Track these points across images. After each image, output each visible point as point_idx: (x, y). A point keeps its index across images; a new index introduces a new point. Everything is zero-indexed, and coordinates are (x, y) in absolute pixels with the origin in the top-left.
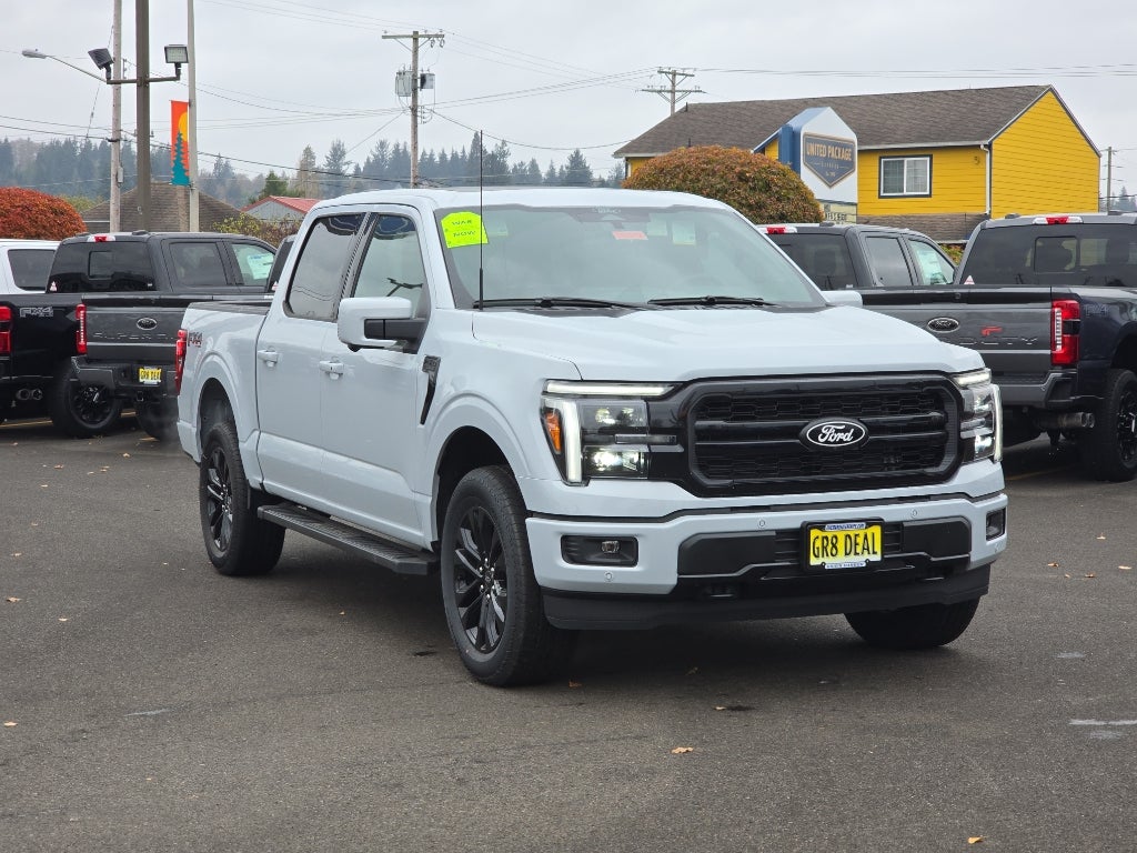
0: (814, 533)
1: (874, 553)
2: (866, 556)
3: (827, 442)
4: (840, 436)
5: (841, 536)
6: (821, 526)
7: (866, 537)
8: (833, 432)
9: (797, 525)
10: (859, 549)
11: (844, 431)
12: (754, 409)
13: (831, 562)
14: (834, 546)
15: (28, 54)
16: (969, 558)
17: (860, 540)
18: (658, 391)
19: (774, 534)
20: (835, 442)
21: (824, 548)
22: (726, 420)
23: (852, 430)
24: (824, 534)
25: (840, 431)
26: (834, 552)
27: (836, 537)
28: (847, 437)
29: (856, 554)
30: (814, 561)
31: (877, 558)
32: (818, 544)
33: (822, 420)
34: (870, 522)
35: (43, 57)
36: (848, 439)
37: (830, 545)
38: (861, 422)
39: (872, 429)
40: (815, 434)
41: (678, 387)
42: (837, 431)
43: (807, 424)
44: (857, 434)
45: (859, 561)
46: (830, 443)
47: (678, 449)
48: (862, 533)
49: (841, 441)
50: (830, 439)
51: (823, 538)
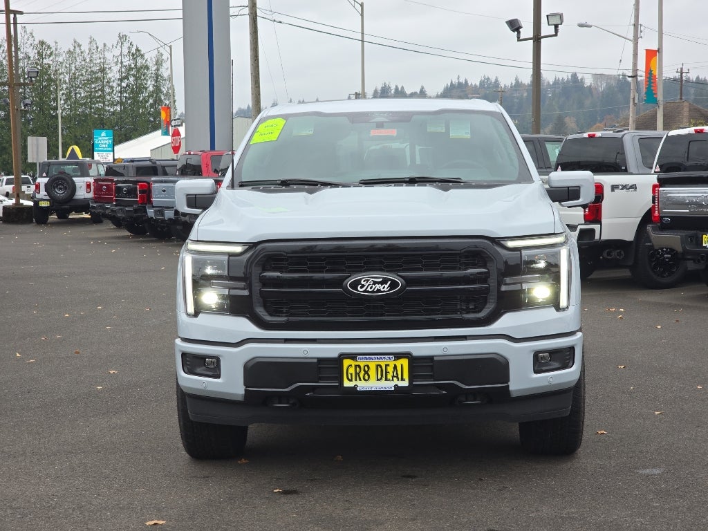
0: (346, 362)
1: (402, 379)
2: (396, 382)
3: (365, 291)
4: (378, 286)
5: (373, 365)
6: (353, 356)
7: (395, 367)
8: (371, 283)
9: (335, 355)
10: (390, 377)
11: (381, 283)
12: (306, 264)
13: (362, 385)
14: (366, 373)
15: (581, 26)
16: (508, 386)
17: (390, 369)
18: (239, 249)
19: (316, 361)
20: (373, 292)
21: (357, 374)
22: (282, 272)
23: (389, 282)
24: (357, 363)
25: (378, 283)
26: (366, 377)
27: (368, 366)
28: (385, 288)
29: (386, 380)
30: (347, 384)
31: (405, 383)
32: (352, 370)
33: (363, 274)
34: (398, 356)
35: (591, 26)
36: (385, 289)
37: (363, 372)
38: (399, 276)
39: (409, 282)
40: (355, 284)
41: (251, 246)
42: (375, 283)
43: (350, 276)
44: (394, 285)
45: (388, 385)
46: (368, 292)
47: (246, 293)
48: (392, 364)
49: (379, 291)
50: (369, 289)
51: (356, 366)
